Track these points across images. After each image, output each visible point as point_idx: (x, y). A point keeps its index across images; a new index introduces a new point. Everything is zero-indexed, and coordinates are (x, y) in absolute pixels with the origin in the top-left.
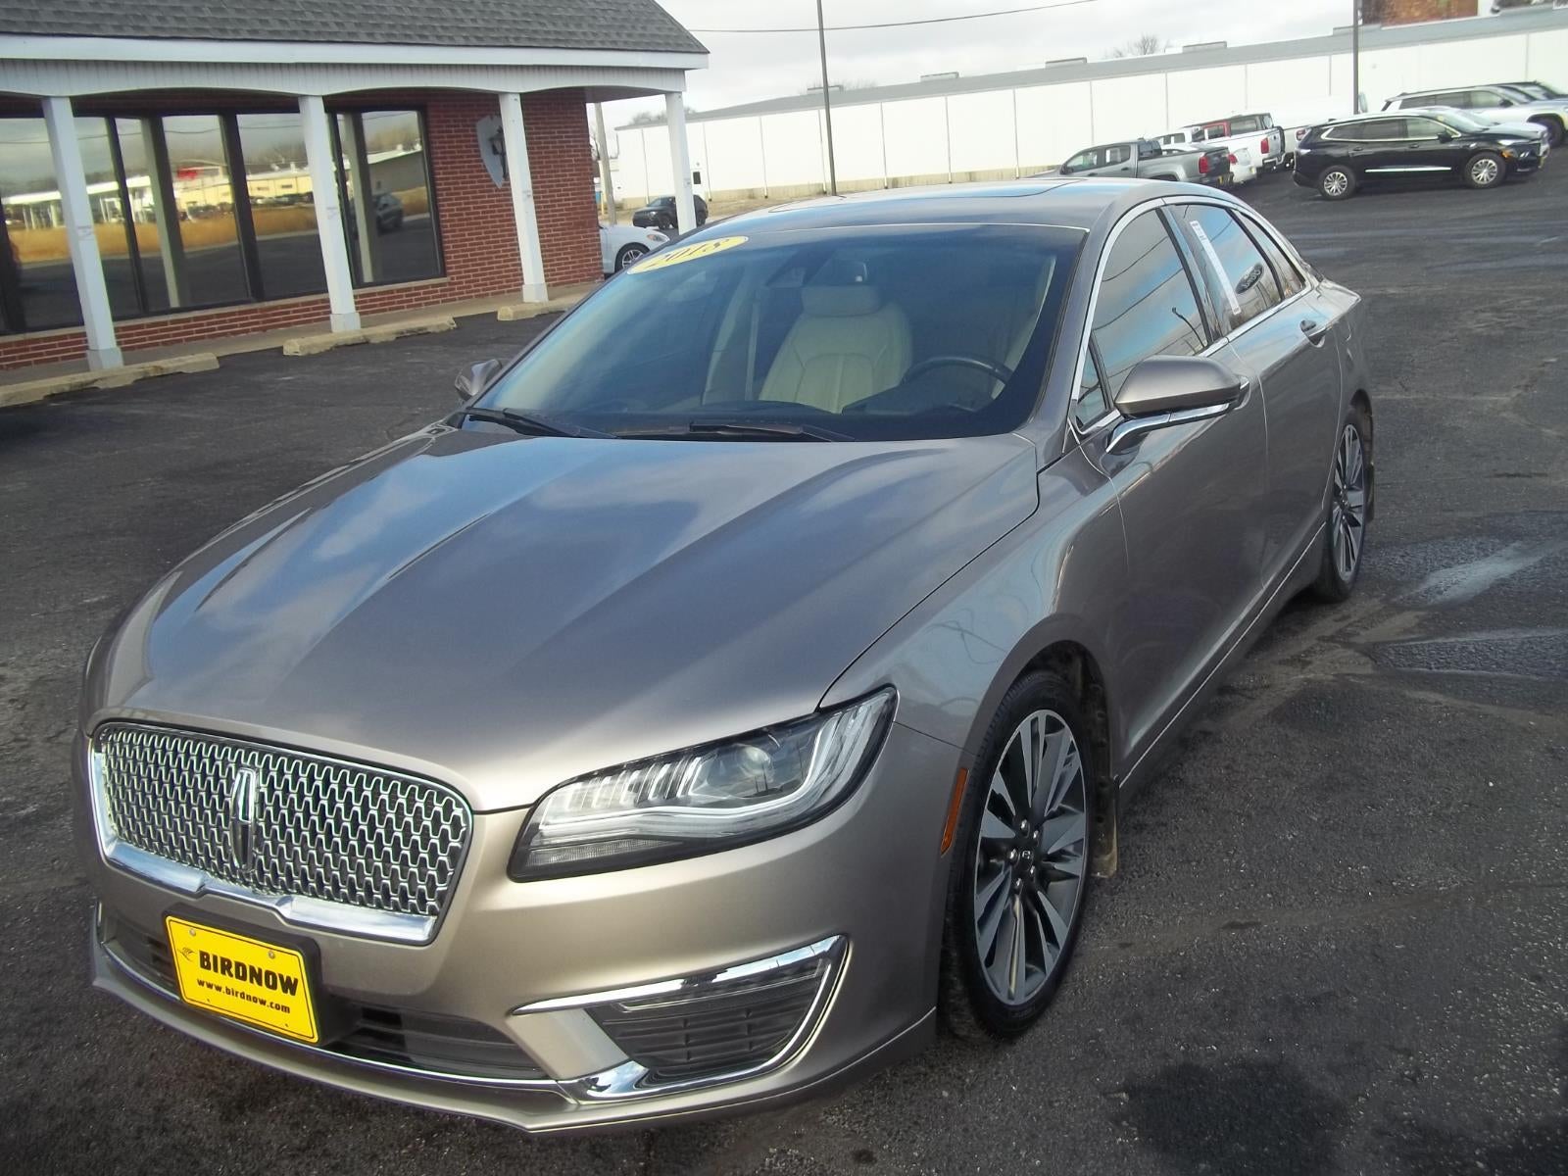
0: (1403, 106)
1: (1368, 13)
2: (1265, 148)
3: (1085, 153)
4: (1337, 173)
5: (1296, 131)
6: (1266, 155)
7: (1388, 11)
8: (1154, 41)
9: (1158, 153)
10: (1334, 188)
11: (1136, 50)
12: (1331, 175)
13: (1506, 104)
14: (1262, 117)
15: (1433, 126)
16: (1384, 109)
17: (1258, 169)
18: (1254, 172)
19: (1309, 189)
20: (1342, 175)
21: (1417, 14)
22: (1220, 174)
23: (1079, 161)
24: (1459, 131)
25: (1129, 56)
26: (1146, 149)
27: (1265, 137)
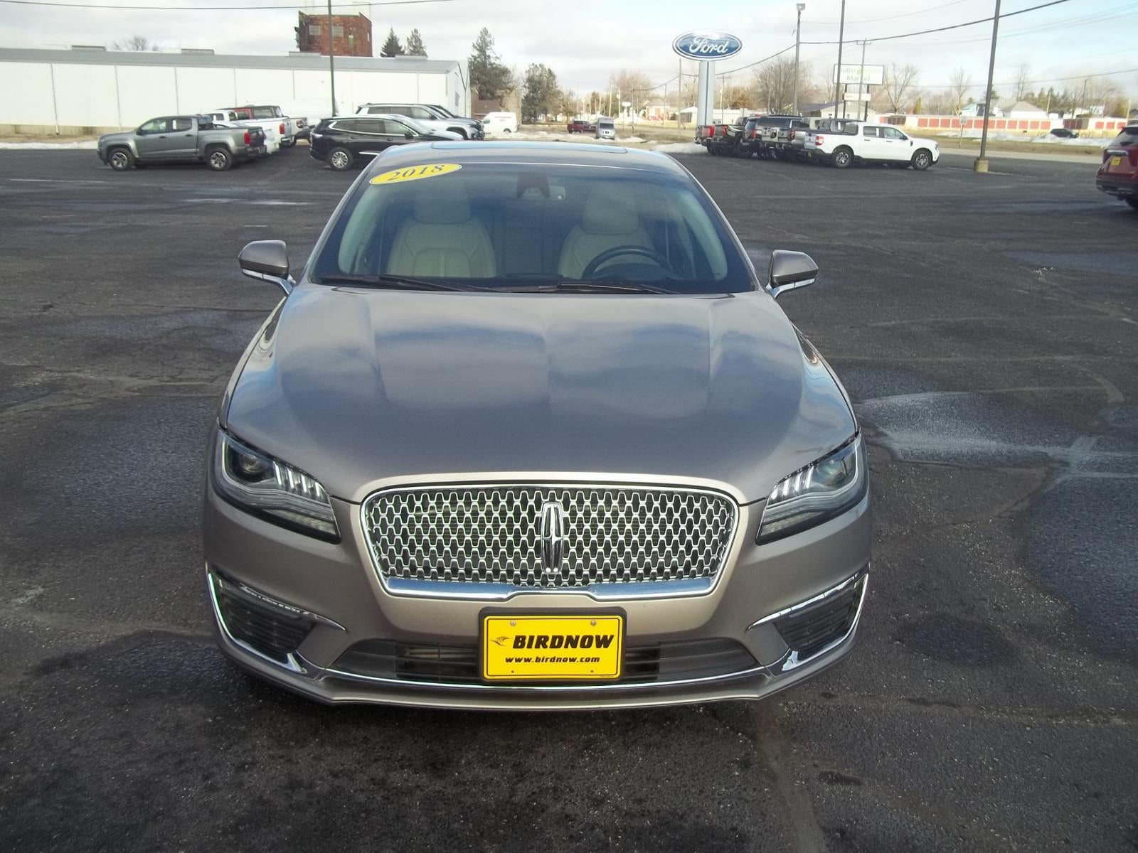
0: (369, 112)
1: (303, 44)
2: (282, 130)
3: (155, 121)
4: (341, 153)
5: (296, 120)
6: (283, 136)
7: (316, 44)
8: (144, 41)
9: (211, 126)
10: (339, 162)
11: (130, 46)
12: (337, 153)
13: (433, 118)
14: (275, 108)
15: (401, 128)
16: (357, 112)
17: (280, 144)
18: (278, 146)
19: (321, 162)
20: (344, 154)
21: (335, 50)
22: (258, 146)
23: (150, 127)
24: (418, 133)
25: (125, 50)
26: (203, 122)
27: (282, 122)
